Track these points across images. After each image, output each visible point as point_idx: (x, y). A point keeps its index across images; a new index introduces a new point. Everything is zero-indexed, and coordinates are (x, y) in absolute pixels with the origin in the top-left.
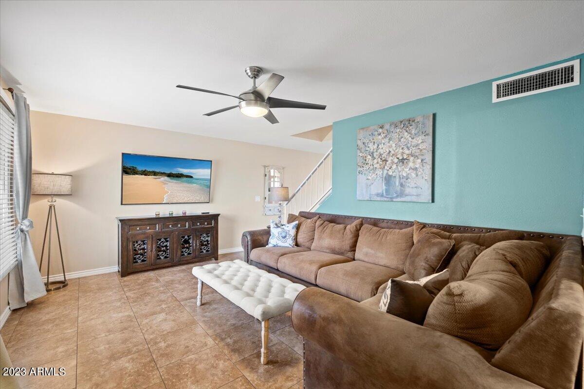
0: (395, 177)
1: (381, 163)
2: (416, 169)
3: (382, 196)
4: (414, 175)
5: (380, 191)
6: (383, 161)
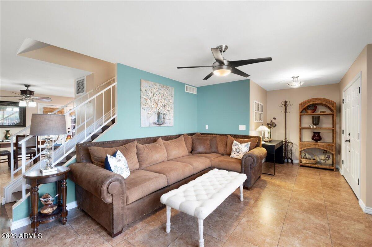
0: (161, 113)
1: (155, 105)
2: (169, 111)
3: (156, 124)
4: (168, 114)
5: (155, 121)
6: (156, 104)
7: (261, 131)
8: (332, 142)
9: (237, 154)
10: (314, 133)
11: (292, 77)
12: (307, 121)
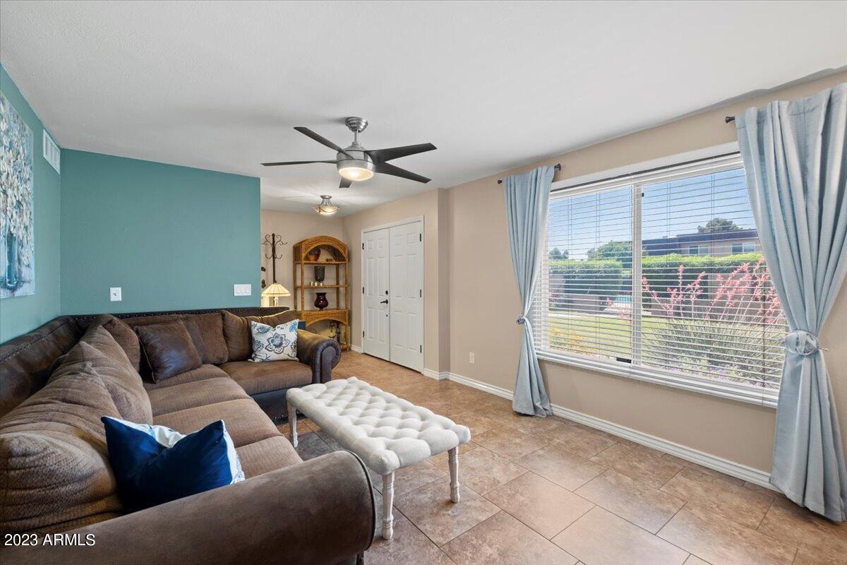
0: (15, 238)
2: (27, 228)
3: (6, 285)
7: (272, 296)
8: (336, 307)
9: (278, 350)
10: (319, 294)
11: (322, 197)
12: (307, 275)
